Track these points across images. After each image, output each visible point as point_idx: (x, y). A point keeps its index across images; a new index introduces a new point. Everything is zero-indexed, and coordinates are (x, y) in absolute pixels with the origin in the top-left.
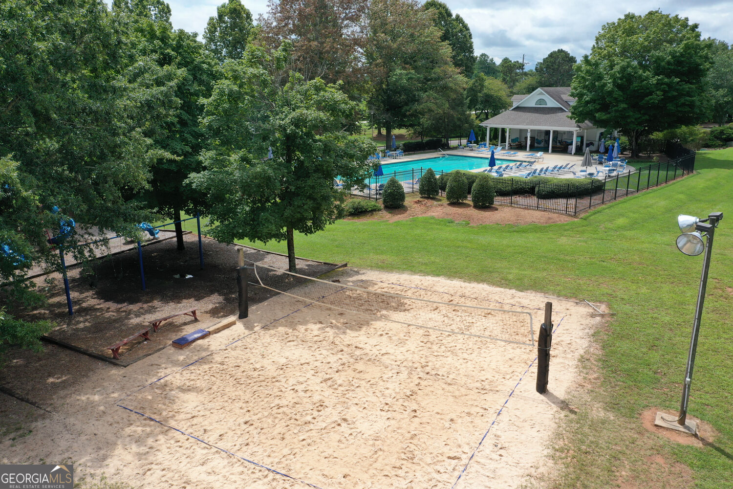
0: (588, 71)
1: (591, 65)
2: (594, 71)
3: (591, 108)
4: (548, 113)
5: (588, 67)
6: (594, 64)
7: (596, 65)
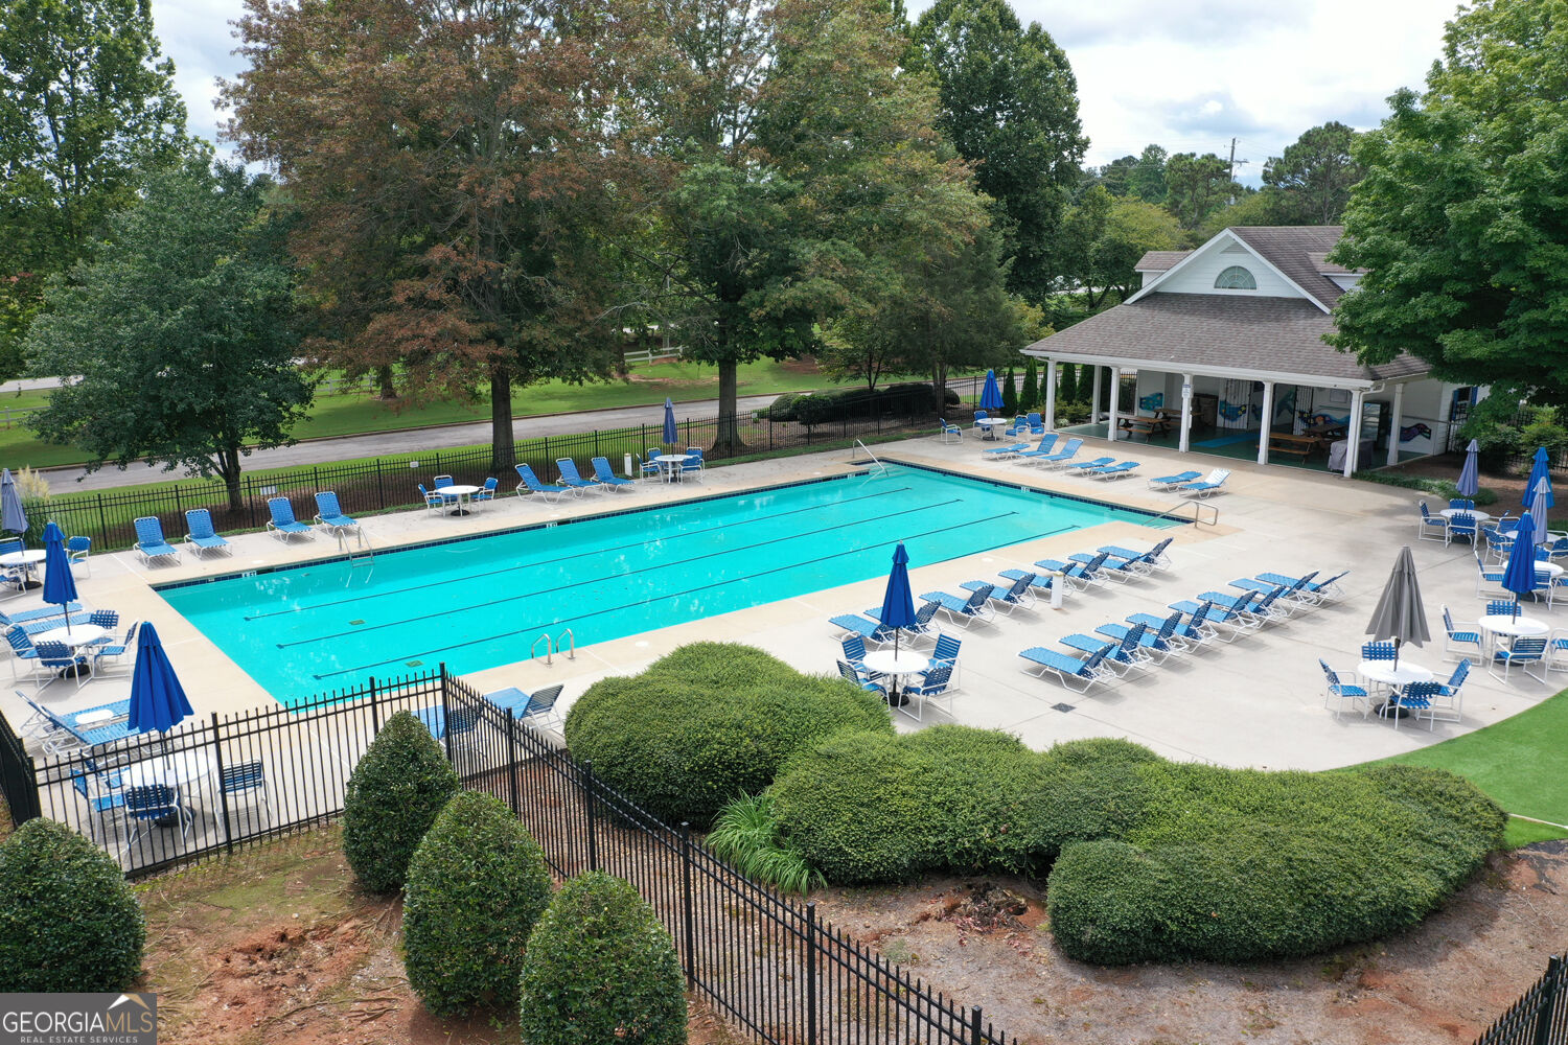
0: (1409, 162)
1: (1423, 136)
2: (1438, 160)
3: (1422, 313)
4: (1259, 319)
5: (1414, 146)
6: (1438, 130)
7: (1449, 131)
